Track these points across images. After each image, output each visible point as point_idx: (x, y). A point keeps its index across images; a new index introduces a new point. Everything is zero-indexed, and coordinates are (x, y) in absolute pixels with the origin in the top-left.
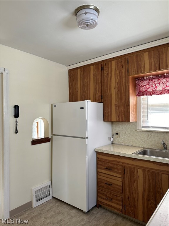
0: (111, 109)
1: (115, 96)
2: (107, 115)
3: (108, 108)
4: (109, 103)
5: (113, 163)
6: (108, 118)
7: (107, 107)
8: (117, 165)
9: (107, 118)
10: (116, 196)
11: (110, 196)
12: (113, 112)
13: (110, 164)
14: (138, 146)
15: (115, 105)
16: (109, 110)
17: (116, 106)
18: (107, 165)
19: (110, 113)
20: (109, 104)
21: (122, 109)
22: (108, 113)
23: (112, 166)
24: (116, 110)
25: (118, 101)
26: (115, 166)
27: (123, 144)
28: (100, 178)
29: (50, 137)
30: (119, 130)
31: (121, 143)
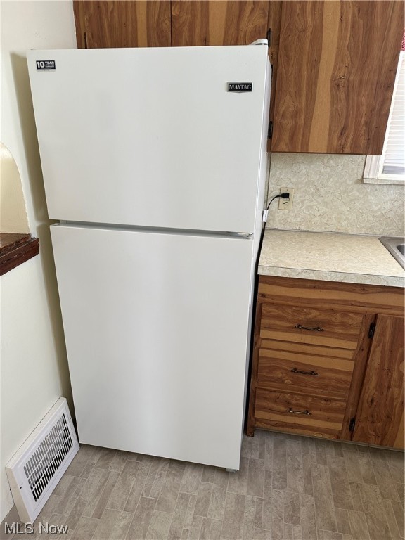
0: (311, 98)
1: (341, 37)
2: (289, 126)
3: (298, 93)
4: (305, 67)
5: (327, 306)
6: (292, 138)
7: (292, 90)
8: (345, 313)
9: (286, 137)
10: (327, 400)
11: (302, 403)
12: (317, 112)
13: (315, 313)
14: (355, 231)
15: (333, 79)
16: (303, 104)
17: (336, 84)
18: (302, 317)
19: (303, 117)
20: (305, 73)
21: (363, 99)
22: (296, 114)
23: (324, 316)
24: (332, 104)
25: (347, 61)
26: (338, 318)
27: (303, 228)
28: (266, 358)
29: (34, 234)
30: (294, 180)
31: (297, 228)
